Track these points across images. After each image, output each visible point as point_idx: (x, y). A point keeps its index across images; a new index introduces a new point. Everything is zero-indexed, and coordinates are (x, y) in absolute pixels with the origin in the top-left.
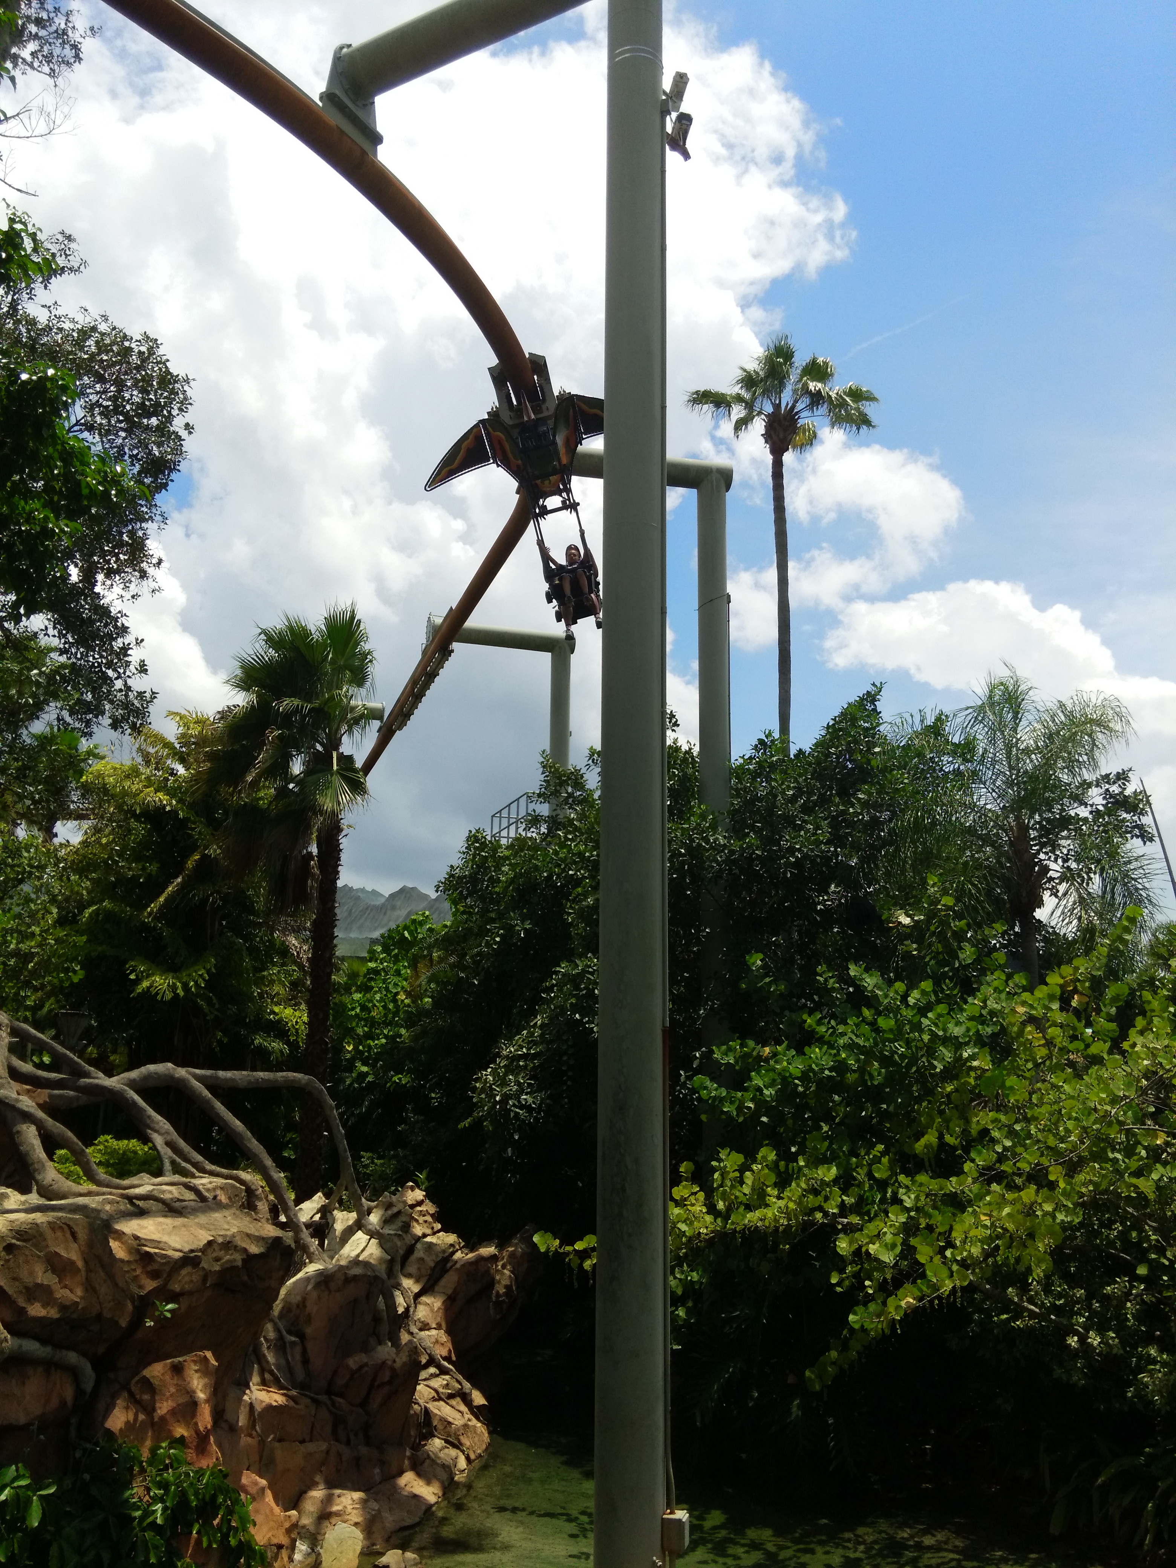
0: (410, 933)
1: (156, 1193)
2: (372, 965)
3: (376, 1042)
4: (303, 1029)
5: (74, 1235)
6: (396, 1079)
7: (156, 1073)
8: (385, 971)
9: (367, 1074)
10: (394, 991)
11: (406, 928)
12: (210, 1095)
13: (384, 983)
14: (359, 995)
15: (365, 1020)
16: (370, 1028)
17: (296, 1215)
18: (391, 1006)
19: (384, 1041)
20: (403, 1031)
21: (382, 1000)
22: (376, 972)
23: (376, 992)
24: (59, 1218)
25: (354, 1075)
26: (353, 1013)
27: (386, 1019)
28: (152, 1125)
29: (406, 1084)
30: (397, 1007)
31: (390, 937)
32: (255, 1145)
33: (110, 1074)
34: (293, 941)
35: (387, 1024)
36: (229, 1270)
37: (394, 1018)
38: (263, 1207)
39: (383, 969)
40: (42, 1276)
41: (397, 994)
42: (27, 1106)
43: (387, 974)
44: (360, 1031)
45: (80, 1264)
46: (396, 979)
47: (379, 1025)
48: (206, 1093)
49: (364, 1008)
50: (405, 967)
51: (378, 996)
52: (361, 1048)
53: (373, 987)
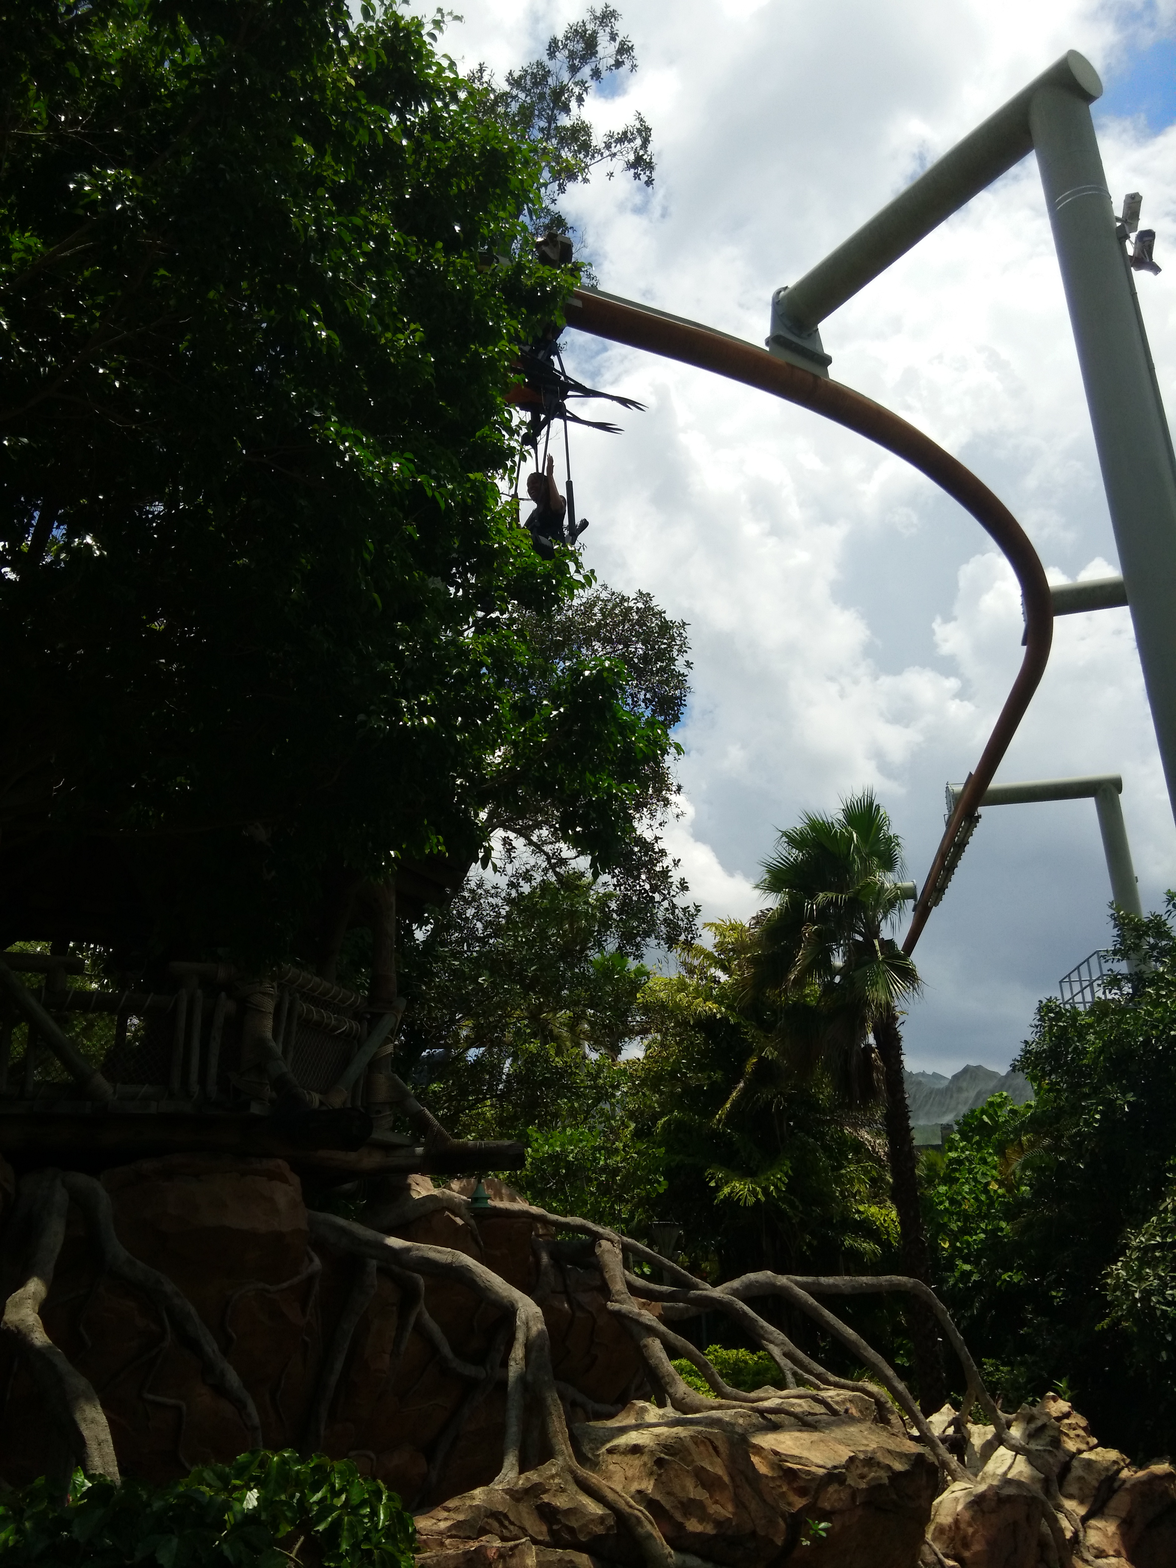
0: (990, 1117)
1: (785, 1406)
2: (953, 1155)
3: (974, 1237)
4: (895, 1229)
5: (715, 1449)
6: (1005, 1276)
7: (757, 1282)
8: (968, 1161)
9: (970, 1273)
10: (984, 1181)
11: (983, 1112)
12: (816, 1303)
13: (970, 1174)
14: (945, 1188)
15: (957, 1214)
16: (965, 1222)
17: (929, 1429)
18: (983, 1197)
19: (983, 1236)
20: (1003, 1224)
21: (971, 1192)
22: (959, 1162)
23: (963, 1184)
24: (700, 1432)
25: (956, 1274)
26: (942, 1207)
27: (981, 1212)
28: (766, 1336)
29: (1019, 1282)
30: (989, 1197)
31: (966, 1123)
32: (871, 1353)
33: (715, 1284)
34: (865, 1135)
35: (983, 1217)
36: (876, 1488)
37: (989, 1210)
38: (894, 1419)
39: (966, 1158)
40: (694, 1492)
41: (988, 1184)
42: (649, 1320)
43: (971, 1163)
44: (954, 1226)
45: (726, 1479)
46: (984, 1168)
47: (973, 1218)
48: (811, 1300)
49: (952, 1201)
50: (990, 1154)
51: (966, 1188)
52: (958, 1244)
53: (959, 1179)
